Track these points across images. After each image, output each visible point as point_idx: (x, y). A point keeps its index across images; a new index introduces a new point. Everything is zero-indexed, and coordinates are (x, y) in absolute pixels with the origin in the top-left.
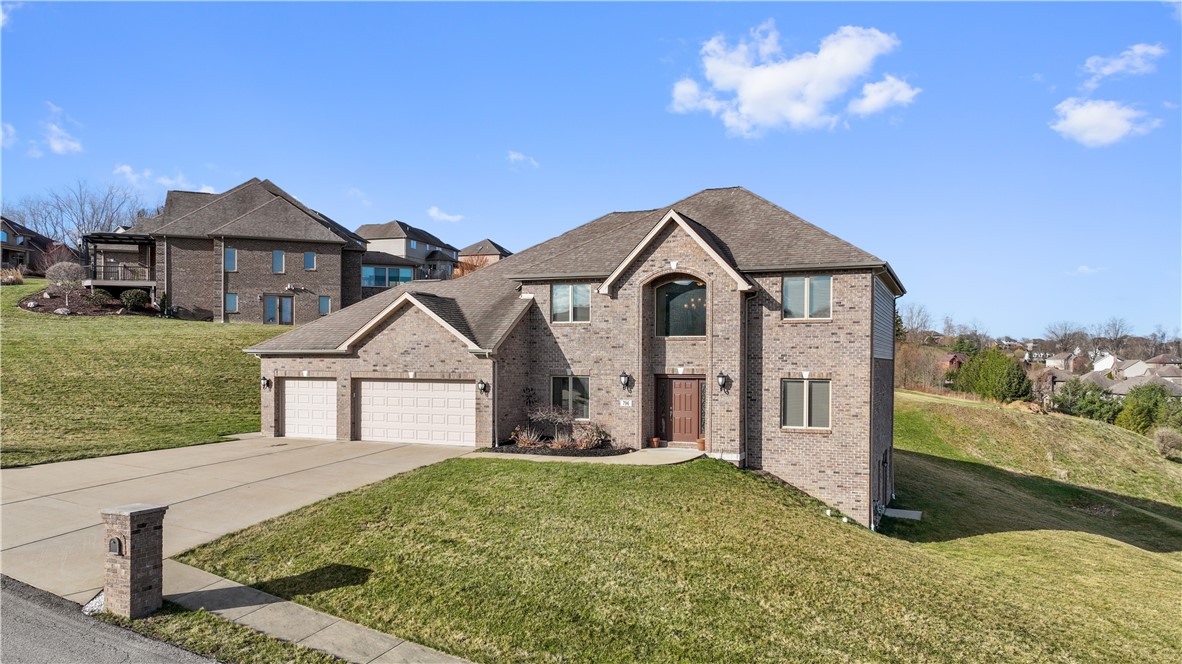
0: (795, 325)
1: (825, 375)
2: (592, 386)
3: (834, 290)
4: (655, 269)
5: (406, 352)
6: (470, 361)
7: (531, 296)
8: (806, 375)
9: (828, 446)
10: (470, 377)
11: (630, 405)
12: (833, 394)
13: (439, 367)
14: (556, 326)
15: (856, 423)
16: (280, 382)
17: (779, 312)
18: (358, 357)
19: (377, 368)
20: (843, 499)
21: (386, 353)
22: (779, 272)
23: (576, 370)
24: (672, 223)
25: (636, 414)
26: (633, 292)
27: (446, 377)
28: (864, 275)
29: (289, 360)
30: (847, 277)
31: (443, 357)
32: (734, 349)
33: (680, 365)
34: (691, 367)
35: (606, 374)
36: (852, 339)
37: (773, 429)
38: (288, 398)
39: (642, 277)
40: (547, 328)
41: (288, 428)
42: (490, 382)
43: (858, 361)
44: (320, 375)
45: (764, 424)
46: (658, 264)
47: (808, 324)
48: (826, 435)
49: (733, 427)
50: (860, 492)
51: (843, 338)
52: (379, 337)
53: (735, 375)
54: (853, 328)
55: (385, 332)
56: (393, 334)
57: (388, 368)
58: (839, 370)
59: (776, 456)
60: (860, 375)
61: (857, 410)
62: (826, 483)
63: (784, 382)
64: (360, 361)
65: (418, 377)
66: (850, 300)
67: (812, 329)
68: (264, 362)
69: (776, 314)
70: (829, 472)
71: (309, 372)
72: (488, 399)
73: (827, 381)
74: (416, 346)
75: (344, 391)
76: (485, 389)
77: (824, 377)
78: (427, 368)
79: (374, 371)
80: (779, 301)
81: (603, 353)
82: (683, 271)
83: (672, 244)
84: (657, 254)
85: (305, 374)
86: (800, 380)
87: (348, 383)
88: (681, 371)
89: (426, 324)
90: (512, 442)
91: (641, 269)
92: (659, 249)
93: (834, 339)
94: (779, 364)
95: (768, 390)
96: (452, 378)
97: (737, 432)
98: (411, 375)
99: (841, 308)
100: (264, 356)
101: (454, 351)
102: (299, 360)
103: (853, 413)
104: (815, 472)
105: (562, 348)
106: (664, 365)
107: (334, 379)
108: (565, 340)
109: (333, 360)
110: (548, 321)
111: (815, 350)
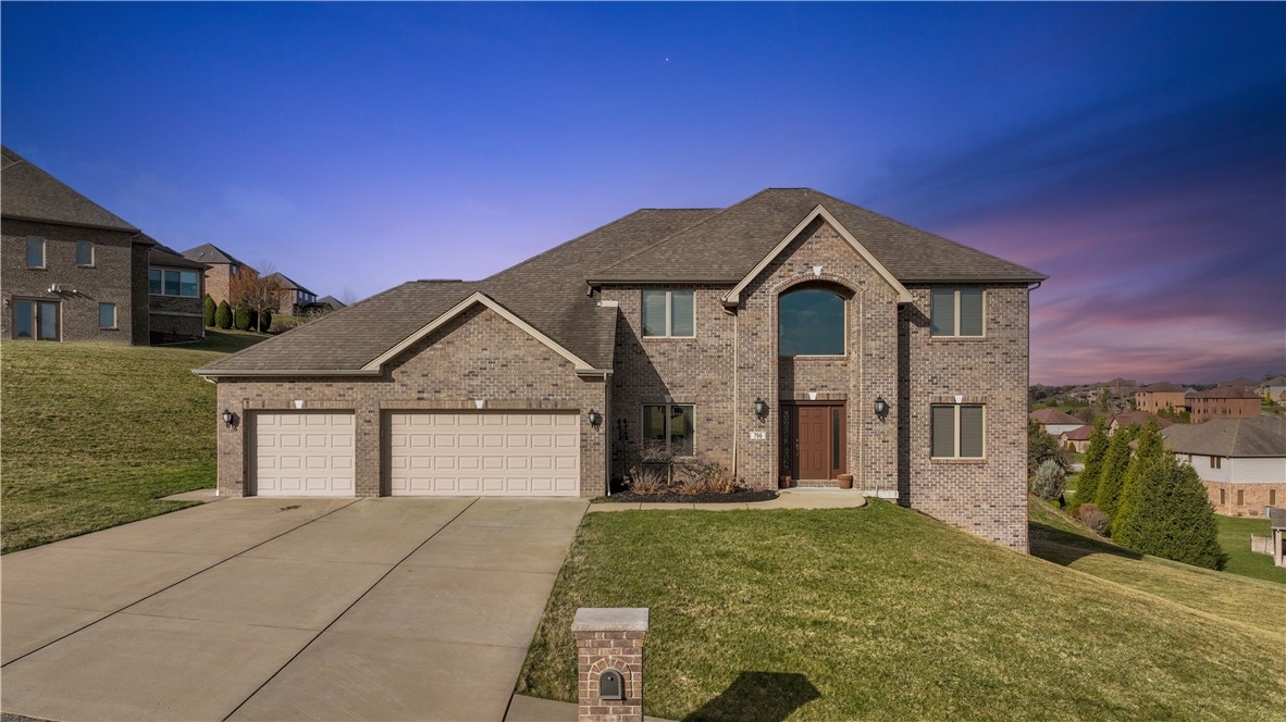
0: (946, 343)
1: (980, 399)
2: (696, 417)
3: (988, 305)
4: (795, 275)
5: (472, 374)
6: (572, 385)
7: (614, 304)
8: (959, 399)
9: (983, 477)
10: (572, 405)
11: (764, 437)
12: (988, 419)
13: (524, 393)
14: (648, 341)
15: (1014, 451)
16: (250, 416)
17: (928, 329)
18: (393, 381)
19: (425, 395)
20: (1001, 535)
21: (439, 374)
22: (928, 284)
23: (678, 396)
24: (819, 220)
25: (770, 448)
26: (766, 301)
27: (534, 407)
28: (1020, 290)
29: (271, 386)
30: (1003, 292)
31: (530, 379)
32: (890, 371)
33: (813, 390)
34: (825, 392)
35: (717, 402)
36: (1008, 360)
37: (923, 461)
38: (261, 440)
39: (776, 283)
40: (637, 344)
41: (261, 484)
42: (602, 412)
43: (1015, 383)
44: (326, 405)
45: (912, 455)
46: (797, 269)
47: (961, 343)
48: (981, 465)
49: (890, 460)
50: (1018, 526)
51: (998, 358)
52: (427, 353)
53: (892, 400)
54: (1009, 347)
55: (438, 346)
56: (450, 349)
57: (442, 395)
58: (995, 393)
59: (926, 491)
60: (1018, 399)
61: (1015, 437)
62: (981, 518)
63: (933, 406)
64: (396, 386)
65: (490, 407)
66: (1006, 317)
67: (965, 348)
68: (223, 389)
69: (924, 331)
70: (985, 506)
71: (306, 402)
72: (600, 436)
73: (978, 406)
74: (488, 365)
75: (368, 428)
76: (595, 423)
77: (979, 402)
78: (505, 393)
79: (419, 399)
80: (928, 315)
81: (713, 376)
82: (829, 278)
83: (815, 246)
84: (797, 257)
85: (299, 404)
86: (951, 406)
87: (375, 418)
88: (813, 396)
89: (503, 336)
90: (626, 488)
91: (777, 273)
92: (798, 251)
93: (990, 359)
94: (929, 388)
95: (916, 417)
96: (543, 407)
97: (895, 466)
98: (479, 404)
99: (996, 326)
100: (223, 379)
101: (547, 372)
102: (287, 385)
103: (1010, 440)
104: (970, 506)
105: (658, 369)
106: (792, 390)
107: (351, 411)
108: (662, 359)
109: (349, 385)
110: (638, 335)
111: (968, 372)
